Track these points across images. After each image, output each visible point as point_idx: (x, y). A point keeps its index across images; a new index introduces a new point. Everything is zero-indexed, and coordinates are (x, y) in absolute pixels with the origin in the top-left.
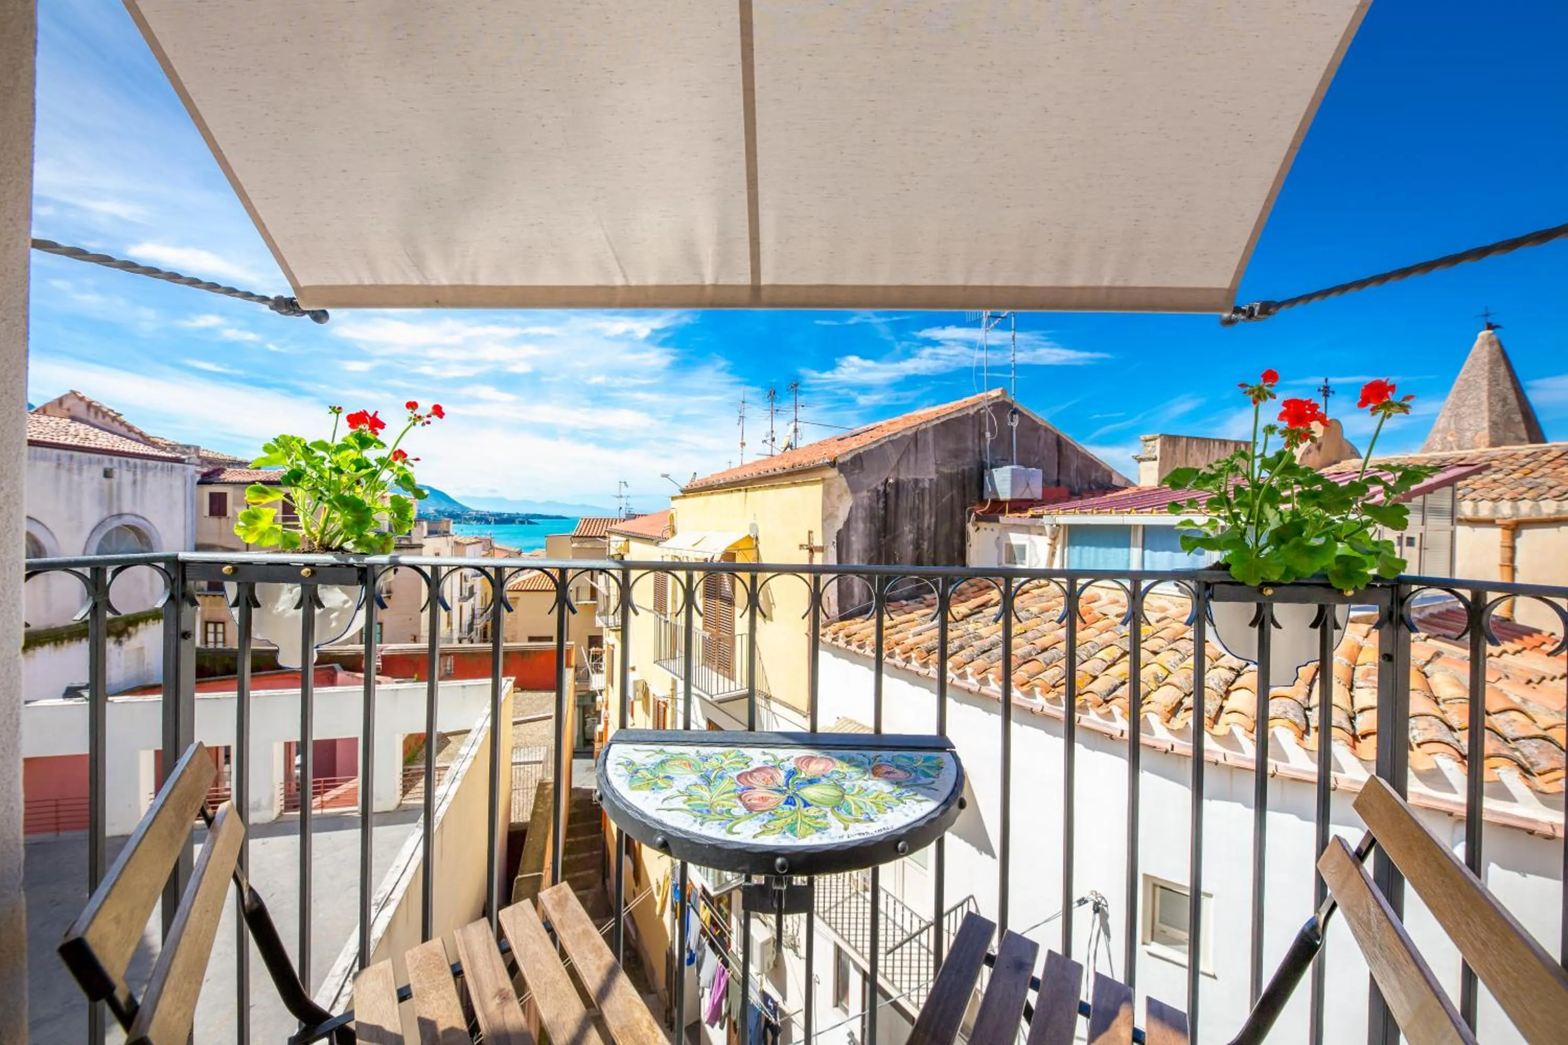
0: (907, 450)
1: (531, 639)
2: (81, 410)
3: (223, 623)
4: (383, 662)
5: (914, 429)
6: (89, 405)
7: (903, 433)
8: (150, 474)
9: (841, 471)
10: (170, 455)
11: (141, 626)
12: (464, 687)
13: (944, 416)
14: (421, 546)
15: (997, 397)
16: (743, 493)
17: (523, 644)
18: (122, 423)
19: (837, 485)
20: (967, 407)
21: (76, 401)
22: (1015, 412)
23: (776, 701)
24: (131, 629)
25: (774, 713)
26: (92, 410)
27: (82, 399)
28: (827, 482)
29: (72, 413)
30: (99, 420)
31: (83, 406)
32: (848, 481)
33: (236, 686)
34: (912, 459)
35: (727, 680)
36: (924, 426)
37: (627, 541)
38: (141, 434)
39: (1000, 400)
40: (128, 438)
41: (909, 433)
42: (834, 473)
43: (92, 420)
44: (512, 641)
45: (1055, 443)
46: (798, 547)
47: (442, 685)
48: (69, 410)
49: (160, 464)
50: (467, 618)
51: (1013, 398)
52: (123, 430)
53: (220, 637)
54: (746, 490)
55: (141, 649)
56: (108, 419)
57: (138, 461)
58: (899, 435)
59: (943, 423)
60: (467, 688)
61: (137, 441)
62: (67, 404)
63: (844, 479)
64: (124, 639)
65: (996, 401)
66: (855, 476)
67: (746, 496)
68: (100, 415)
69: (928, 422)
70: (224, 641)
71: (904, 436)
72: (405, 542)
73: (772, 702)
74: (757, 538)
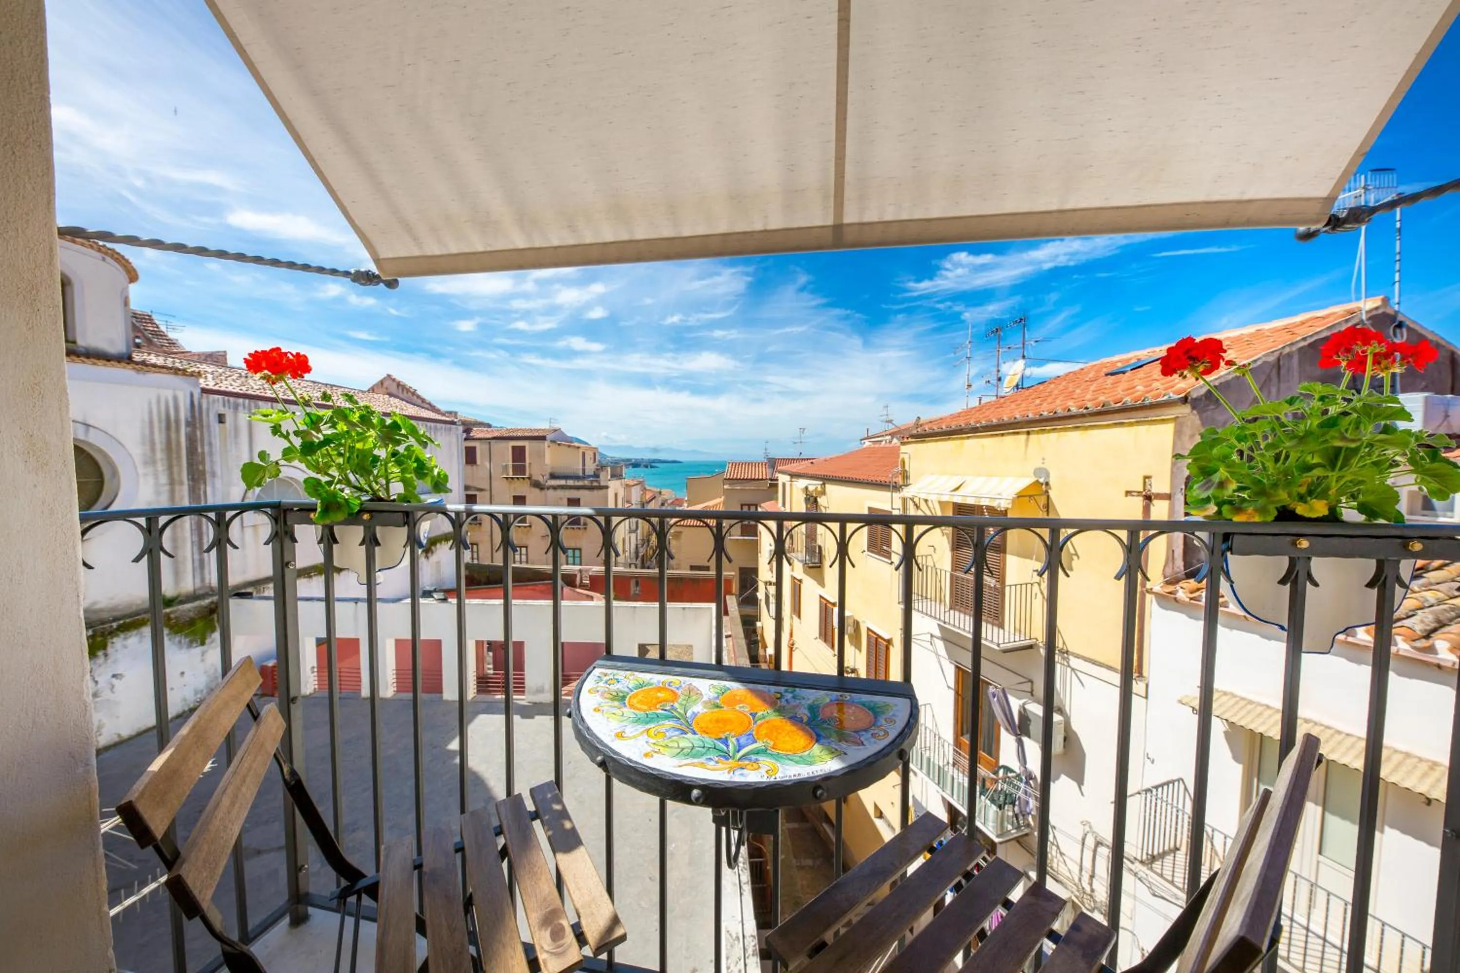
0: (1269, 379)
1: (693, 568)
2: (393, 389)
3: (477, 544)
4: (590, 580)
5: (1277, 354)
6: (399, 384)
7: (1264, 359)
8: (439, 434)
9: (1193, 408)
10: (447, 419)
11: (438, 545)
12: (684, 609)
13: (1311, 336)
14: (607, 487)
15: (1377, 308)
16: (1023, 437)
17: (686, 572)
18: (418, 397)
19: (1189, 423)
20: (1340, 323)
21: (391, 382)
22: (1400, 325)
23: (1078, 656)
24: (433, 548)
25: (1073, 669)
26: (400, 388)
27: (394, 380)
28: (1180, 420)
29: (389, 391)
30: (405, 395)
31: (395, 385)
32: (1201, 419)
33: (502, 593)
34: (1274, 390)
35: (996, 629)
36: (1287, 350)
37: (824, 484)
38: (430, 404)
39: (1380, 311)
40: (423, 408)
41: (1272, 359)
42: (1186, 409)
43: (401, 395)
44: (677, 569)
45: (1448, 362)
46: (1124, 494)
47: (669, 605)
48: (387, 388)
49: (443, 426)
50: (633, 546)
51: (1396, 307)
52: (419, 402)
53: (475, 556)
54: (1028, 433)
55: (438, 563)
56: (410, 394)
57: (432, 424)
58: (1259, 363)
59: (1310, 345)
60: (687, 610)
61: (428, 409)
62: (385, 384)
63: (1198, 417)
64: (430, 555)
65: (1374, 313)
66: (1209, 413)
67: (1027, 440)
68: (405, 391)
69: (1292, 344)
70: (478, 559)
71: (1265, 363)
72: (595, 484)
73: (1071, 657)
74: (1047, 484)
